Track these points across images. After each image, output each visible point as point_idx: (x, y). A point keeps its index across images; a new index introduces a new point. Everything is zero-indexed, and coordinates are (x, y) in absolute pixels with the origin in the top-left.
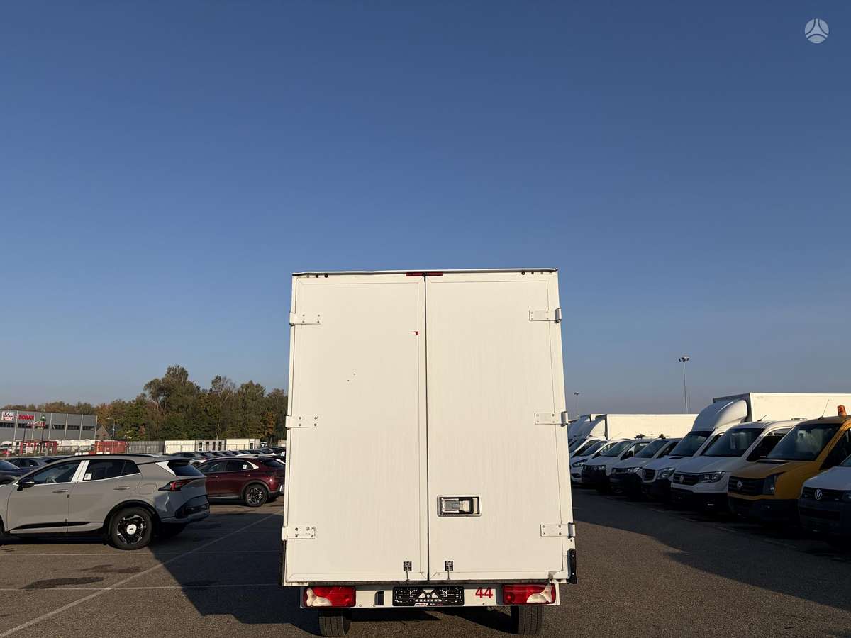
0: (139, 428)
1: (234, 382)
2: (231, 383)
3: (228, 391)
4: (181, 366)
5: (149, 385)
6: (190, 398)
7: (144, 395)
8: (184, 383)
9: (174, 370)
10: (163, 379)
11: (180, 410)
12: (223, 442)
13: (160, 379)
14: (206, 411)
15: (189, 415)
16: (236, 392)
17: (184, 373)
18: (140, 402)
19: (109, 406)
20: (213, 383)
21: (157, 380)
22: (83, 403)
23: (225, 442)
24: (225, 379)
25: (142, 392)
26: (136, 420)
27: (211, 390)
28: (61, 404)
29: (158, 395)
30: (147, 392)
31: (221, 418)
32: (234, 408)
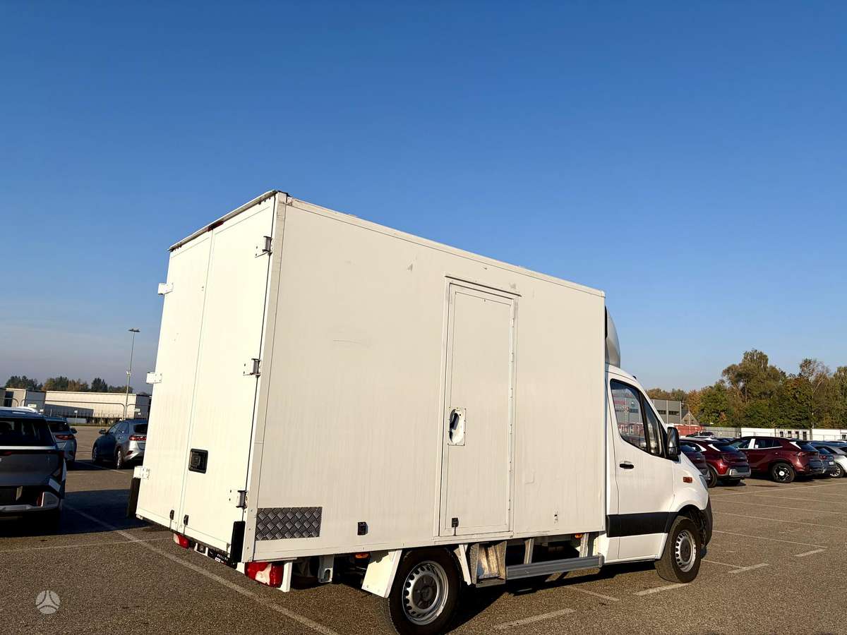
0: (720, 414)
1: (826, 365)
2: (823, 367)
3: (822, 376)
4: (759, 351)
5: (727, 371)
6: (773, 384)
7: (723, 381)
8: (765, 368)
9: (752, 355)
10: (740, 365)
11: (763, 396)
12: (808, 432)
13: (737, 364)
14: (796, 398)
15: (774, 402)
16: (832, 376)
17: (763, 358)
18: (719, 388)
19: (700, 393)
20: (801, 366)
21: (734, 365)
22: (676, 389)
23: (811, 432)
24: (815, 362)
25: (721, 378)
26: (716, 406)
27: (800, 374)
28: (658, 391)
29: (738, 381)
30: (725, 378)
31: (815, 406)
32: (831, 394)
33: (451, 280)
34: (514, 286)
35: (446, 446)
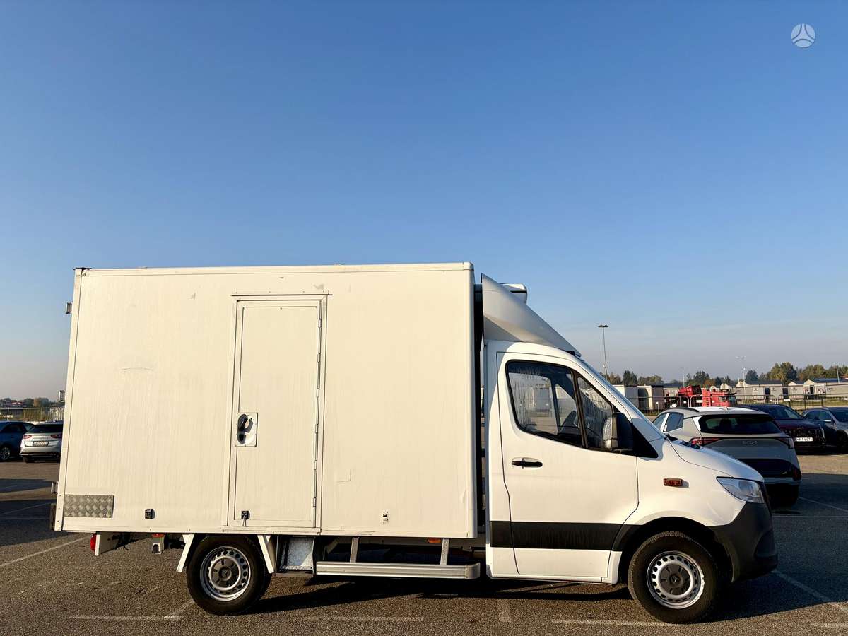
33: (238, 298)
34: (322, 287)
35: (234, 449)
